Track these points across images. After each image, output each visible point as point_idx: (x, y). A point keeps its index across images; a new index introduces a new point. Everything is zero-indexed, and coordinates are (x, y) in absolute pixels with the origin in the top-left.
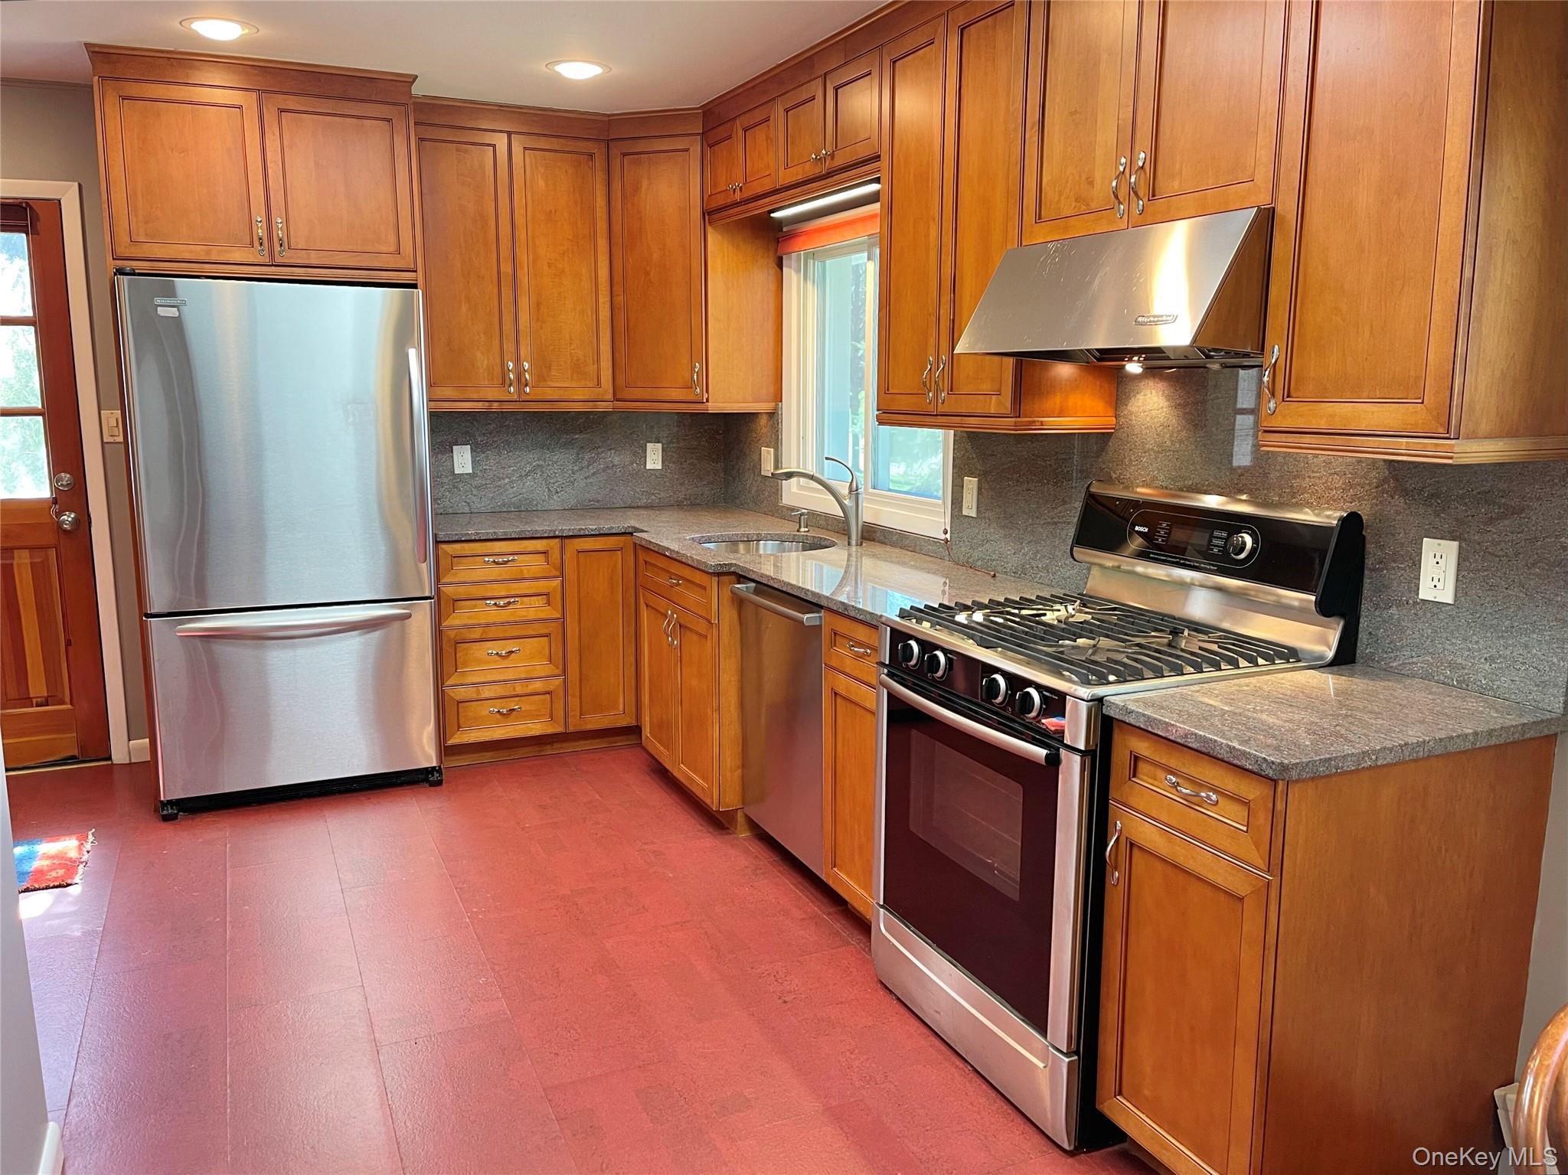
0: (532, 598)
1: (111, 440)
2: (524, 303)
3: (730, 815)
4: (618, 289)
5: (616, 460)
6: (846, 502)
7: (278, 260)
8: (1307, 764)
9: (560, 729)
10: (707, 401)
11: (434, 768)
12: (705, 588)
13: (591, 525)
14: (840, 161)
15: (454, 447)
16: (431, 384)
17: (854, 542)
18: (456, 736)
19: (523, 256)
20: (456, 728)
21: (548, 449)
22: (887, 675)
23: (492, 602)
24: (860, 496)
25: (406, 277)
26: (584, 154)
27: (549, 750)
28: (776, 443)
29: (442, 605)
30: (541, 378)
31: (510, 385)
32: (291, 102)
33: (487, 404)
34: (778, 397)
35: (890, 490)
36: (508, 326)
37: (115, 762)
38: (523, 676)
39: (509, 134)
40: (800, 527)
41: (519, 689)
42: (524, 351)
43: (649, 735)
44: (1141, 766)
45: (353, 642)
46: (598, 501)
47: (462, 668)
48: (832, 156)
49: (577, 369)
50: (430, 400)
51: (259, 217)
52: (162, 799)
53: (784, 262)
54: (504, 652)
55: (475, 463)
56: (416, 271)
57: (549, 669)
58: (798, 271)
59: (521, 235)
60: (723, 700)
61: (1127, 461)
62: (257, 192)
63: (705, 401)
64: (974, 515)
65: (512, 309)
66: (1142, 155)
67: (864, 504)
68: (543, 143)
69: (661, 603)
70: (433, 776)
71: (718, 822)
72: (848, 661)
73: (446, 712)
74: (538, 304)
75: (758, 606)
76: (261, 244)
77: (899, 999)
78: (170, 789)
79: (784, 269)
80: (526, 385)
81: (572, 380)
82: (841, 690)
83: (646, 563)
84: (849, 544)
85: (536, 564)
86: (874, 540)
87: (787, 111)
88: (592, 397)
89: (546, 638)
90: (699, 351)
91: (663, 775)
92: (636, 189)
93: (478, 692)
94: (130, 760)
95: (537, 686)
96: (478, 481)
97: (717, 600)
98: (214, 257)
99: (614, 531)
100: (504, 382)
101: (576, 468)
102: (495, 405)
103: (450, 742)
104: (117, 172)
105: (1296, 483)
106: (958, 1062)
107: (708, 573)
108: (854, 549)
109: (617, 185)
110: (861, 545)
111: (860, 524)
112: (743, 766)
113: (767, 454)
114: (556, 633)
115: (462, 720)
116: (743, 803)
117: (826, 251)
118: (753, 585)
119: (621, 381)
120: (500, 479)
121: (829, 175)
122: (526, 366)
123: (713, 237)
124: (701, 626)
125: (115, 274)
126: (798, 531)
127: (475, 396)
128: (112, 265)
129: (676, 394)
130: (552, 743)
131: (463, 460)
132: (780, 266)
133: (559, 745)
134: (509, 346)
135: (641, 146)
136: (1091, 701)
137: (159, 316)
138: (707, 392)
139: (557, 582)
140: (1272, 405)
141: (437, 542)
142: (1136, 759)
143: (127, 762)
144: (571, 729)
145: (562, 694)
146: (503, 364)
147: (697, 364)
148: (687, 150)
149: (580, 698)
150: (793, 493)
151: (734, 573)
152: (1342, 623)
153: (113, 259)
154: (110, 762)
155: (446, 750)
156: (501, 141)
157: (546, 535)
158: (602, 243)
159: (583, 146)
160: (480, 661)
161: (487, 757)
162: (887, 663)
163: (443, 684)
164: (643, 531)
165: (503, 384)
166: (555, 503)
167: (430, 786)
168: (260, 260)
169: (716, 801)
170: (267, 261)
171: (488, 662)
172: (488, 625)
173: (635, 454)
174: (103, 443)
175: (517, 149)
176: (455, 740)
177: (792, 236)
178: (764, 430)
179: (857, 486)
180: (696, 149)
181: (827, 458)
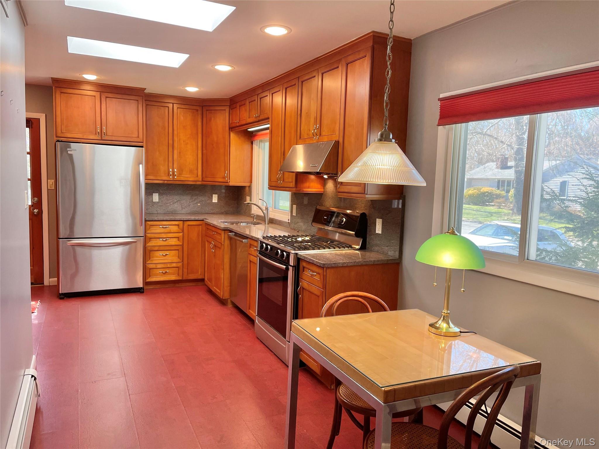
0: (174, 239)
1: (50, 188)
2: (176, 152)
3: (226, 300)
4: (204, 149)
5: (203, 199)
6: (264, 212)
7: (103, 139)
8: (329, 264)
9: (181, 278)
10: (229, 182)
11: (141, 288)
12: (220, 234)
13: (193, 218)
14: (261, 118)
15: (153, 194)
16: (146, 175)
17: (266, 223)
18: (149, 279)
19: (176, 138)
20: (149, 276)
21: (182, 195)
22: (259, 253)
23: (162, 239)
24: (269, 210)
25: (140, 144)
26: (195, 110)
27: (177, 285)
28: (250, 195)
29: (146, 239)
30: (180, 174)
31: (170, 176)
32: (110, 95)
33: (163, 181)
34: (251, 182)
35: (279, 209)
36: (171, 159)
37: (45, 285)
38: (170, 262)
39: (173, 104)
40: (254, 219)
41: (169, 266)
42: (175, 166)
43: (207, 280)
44: (305, 269)
45: (120, 249)
46: (197, 211)
47: (152, 258)
48: (259, 116)
49: (191, 171)
50: (146, 179)
51: (99, 127)
52: (60, 292)
53: (253, 143)
54: (164, 254)
55: (159, 199)
56: (143, 143)
57: (178, 260)
58: (257, 146)
59: (175, 132)
60: (225, 266)
61: (326, 200)
62: (98, 119)
63: (228, 182)
64: (295, 215)
65: (172, 153)
66: (318, 125)
67: (270, 213)
68: (183, 106)
69: (210, 240)
70: (141, 290)
71: (222, 302)
72: (253, 252)
73: (146, 272)
74: (180, 153)
75: (236, 240)
76: (99, 134)
77: (260, 341)
78: (62, 290)
79: (253, 145)
80: (175, 176)
81: (189, 175)
82: (251, 260)
83: (207, 228)
84: (265, 224)
85: (175, 229)
86: (273, 223)
87: (249, 103)
88: (195, 180)
89: (177, 251)
90: (227, 167)
91: (211, 292)
92: (210, 120)
93: (156, 266)
94: (49, 284)
95: (174, 265)
96: (160, 204)
97: (223, 238)
98: (85, 138)
99: (199, 220)
100: (169, 175)
101: (191, 201)
102: (166, 181)
103: (147, 281)
104: (58, 113)
105: (356, 206)
106: (271, 352)
107: (221, 230)
108: (267, 225)
109: (205, 119)
110: (269, 224)
111: (268, 218)
112: (230, 286)
113: (248, 198)
114: (180, 249)
115: (151, 274)
116: (230, 297)
117: (264, 140)
118: (234, 233)
119: (204, 176)
120: (167, 204)
121: (258, 121)
122: (176, 170)
123: (232, 135)
124: (219, 245)
125: (56, 142)
126: (253, 220)
127: (160, 179)
128: (55, 139)
129: (220, 180)
130: (178, 283)
131: (156, 197)
132: (252, 144)
133: (180, 284)
134: (171, 164)
135: (212, 108)
136: (294, 254)
137: (68, 153)
138: (229, 179)
139: (181, 234)
140: (339, 186)
141: (146, 221)
142: (304, 267)
143: (49, 285)
144: (184, 278)
145: (182, 268)
146: (168, 169)
147: (227, 171)
148: (225, 110)
149: (187, 269)
150: (255, 210)
151: (229, 230)
152: (362, 239)
153: (56, 137)
154: (43, 285)
155: (146, 283)
156: (171, 106)
157: (178, 220)
158: (200, 135)
159: (195, 107)
160: (157, 257)
161: (158, 286)
162: (259, 250)
163: (145, 263)
164: (207, 219)
165: (168, 175)
166: (184, 211)
167: (140, 293)
168: (98, 138)
169: (222, 296)
170: (100, 139)
171: (160, 257)
172: (160, 246)
173: (209, 197)
174: (48, 189)
175: (175, 108)
176: (149, 280)
177: (255, 136)
178: (247, 191)
179: (268, 207)
180: (227, 110)
181: (260, 199)
